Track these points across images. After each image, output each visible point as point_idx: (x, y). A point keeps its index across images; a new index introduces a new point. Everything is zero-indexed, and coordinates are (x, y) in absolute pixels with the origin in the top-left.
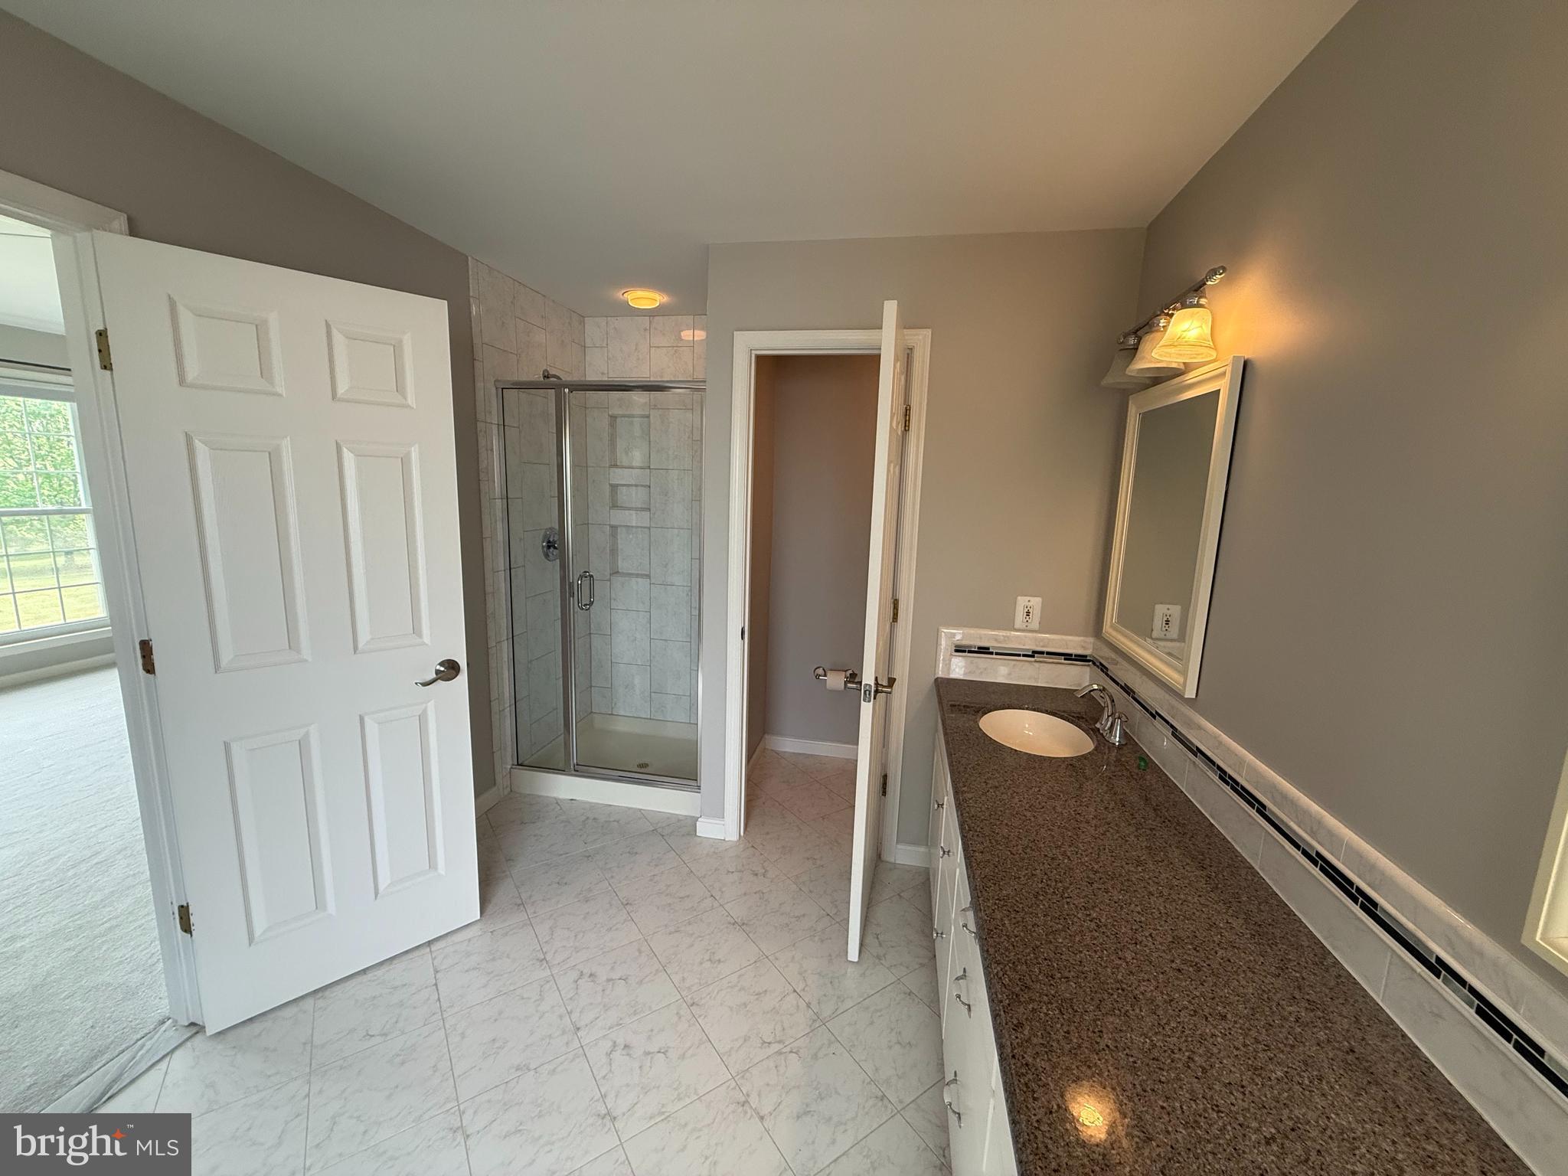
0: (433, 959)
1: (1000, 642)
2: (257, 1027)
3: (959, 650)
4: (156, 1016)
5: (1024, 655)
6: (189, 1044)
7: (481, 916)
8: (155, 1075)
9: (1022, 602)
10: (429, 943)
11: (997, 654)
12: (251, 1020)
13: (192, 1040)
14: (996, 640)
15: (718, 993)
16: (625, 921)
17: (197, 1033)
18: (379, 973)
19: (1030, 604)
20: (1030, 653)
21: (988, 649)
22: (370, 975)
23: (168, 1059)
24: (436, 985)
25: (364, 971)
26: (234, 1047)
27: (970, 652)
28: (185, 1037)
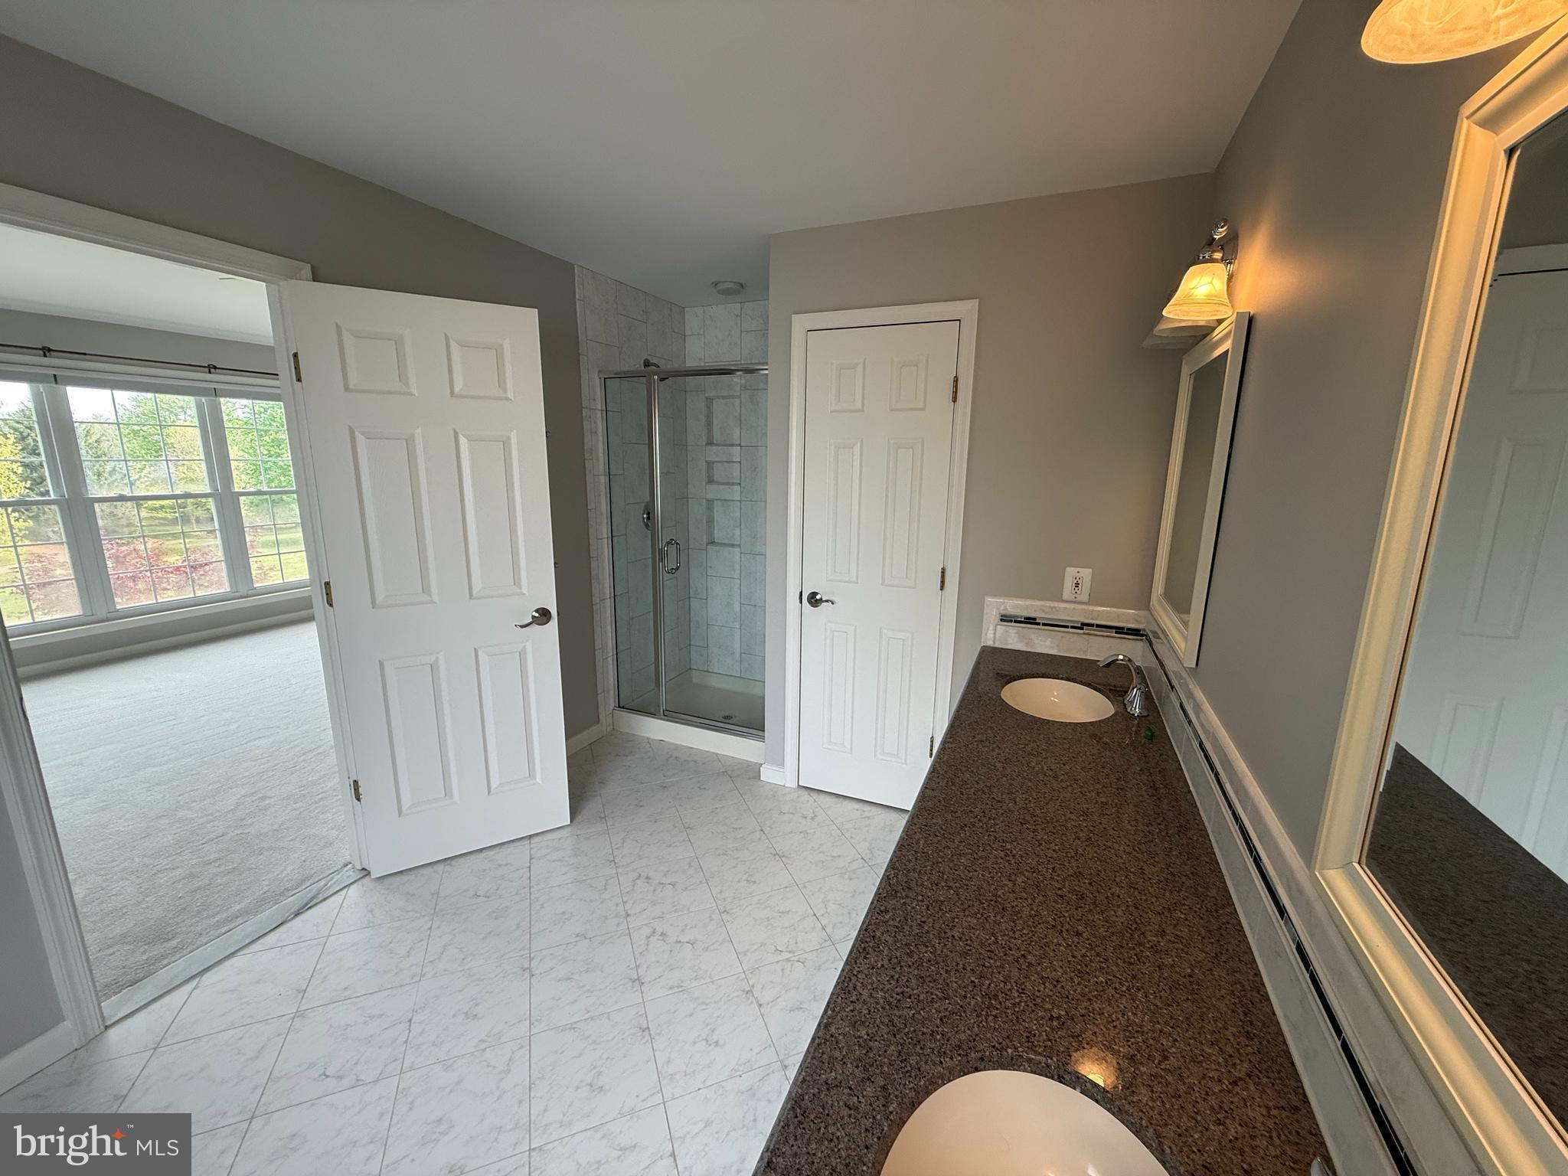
0: (531, 849)
1: (1047, 613)
2: (404, 878)
3: (1005, 619)
4: (343, 861)
5: (1072, 627)
6: (360, 882)
7: (571, 822)
8: (338, 898)
9: (1071, 573)
10: (530, 837)
11: (1044, 624)
12: (401, 872)
13: (363, 879)
14: (1043, 611)
15: (747, 907)
16: (684, 840)
17: (367, 875)
18: (491, 853)
19: (1080, 575)
20: (1079, 625)
21: (1035, 619)
22: (483, 855)
23: (346, 889)
24: (530, 867)
25: (481, 850)
26: (388, 889)
27: (1016, 622)
28: (358, 877)
